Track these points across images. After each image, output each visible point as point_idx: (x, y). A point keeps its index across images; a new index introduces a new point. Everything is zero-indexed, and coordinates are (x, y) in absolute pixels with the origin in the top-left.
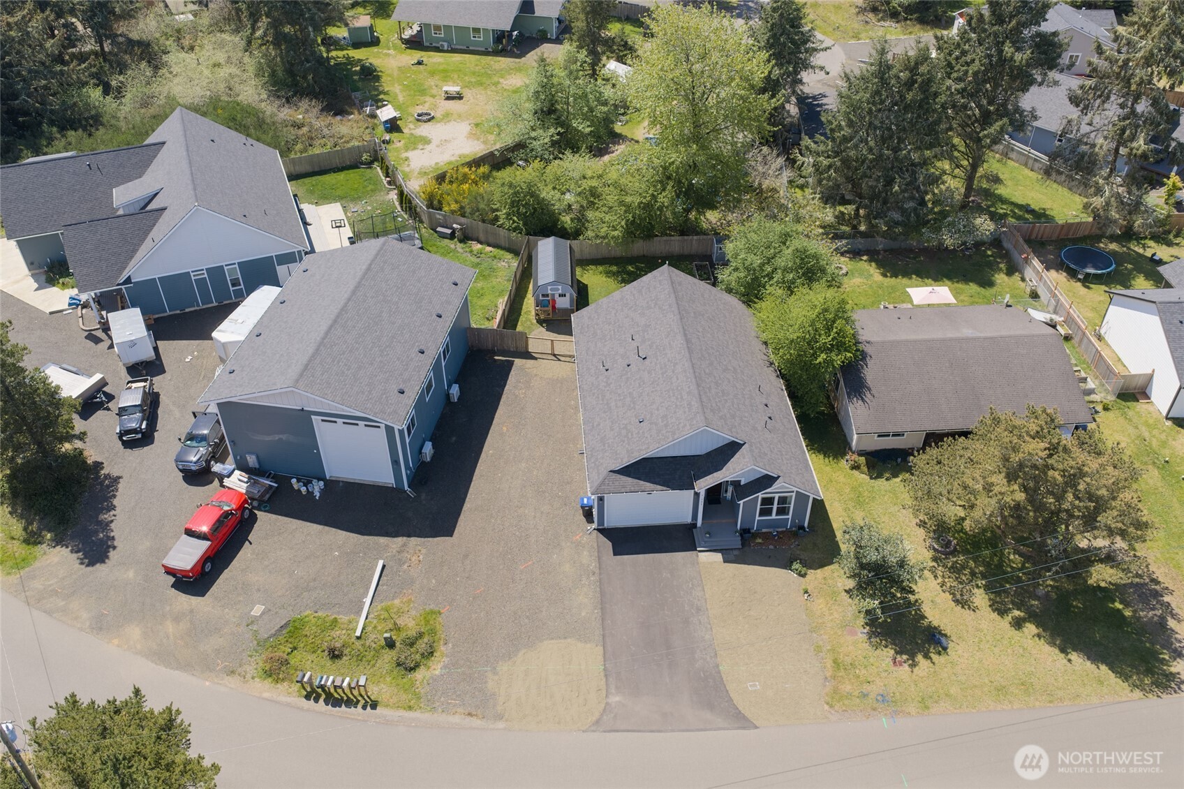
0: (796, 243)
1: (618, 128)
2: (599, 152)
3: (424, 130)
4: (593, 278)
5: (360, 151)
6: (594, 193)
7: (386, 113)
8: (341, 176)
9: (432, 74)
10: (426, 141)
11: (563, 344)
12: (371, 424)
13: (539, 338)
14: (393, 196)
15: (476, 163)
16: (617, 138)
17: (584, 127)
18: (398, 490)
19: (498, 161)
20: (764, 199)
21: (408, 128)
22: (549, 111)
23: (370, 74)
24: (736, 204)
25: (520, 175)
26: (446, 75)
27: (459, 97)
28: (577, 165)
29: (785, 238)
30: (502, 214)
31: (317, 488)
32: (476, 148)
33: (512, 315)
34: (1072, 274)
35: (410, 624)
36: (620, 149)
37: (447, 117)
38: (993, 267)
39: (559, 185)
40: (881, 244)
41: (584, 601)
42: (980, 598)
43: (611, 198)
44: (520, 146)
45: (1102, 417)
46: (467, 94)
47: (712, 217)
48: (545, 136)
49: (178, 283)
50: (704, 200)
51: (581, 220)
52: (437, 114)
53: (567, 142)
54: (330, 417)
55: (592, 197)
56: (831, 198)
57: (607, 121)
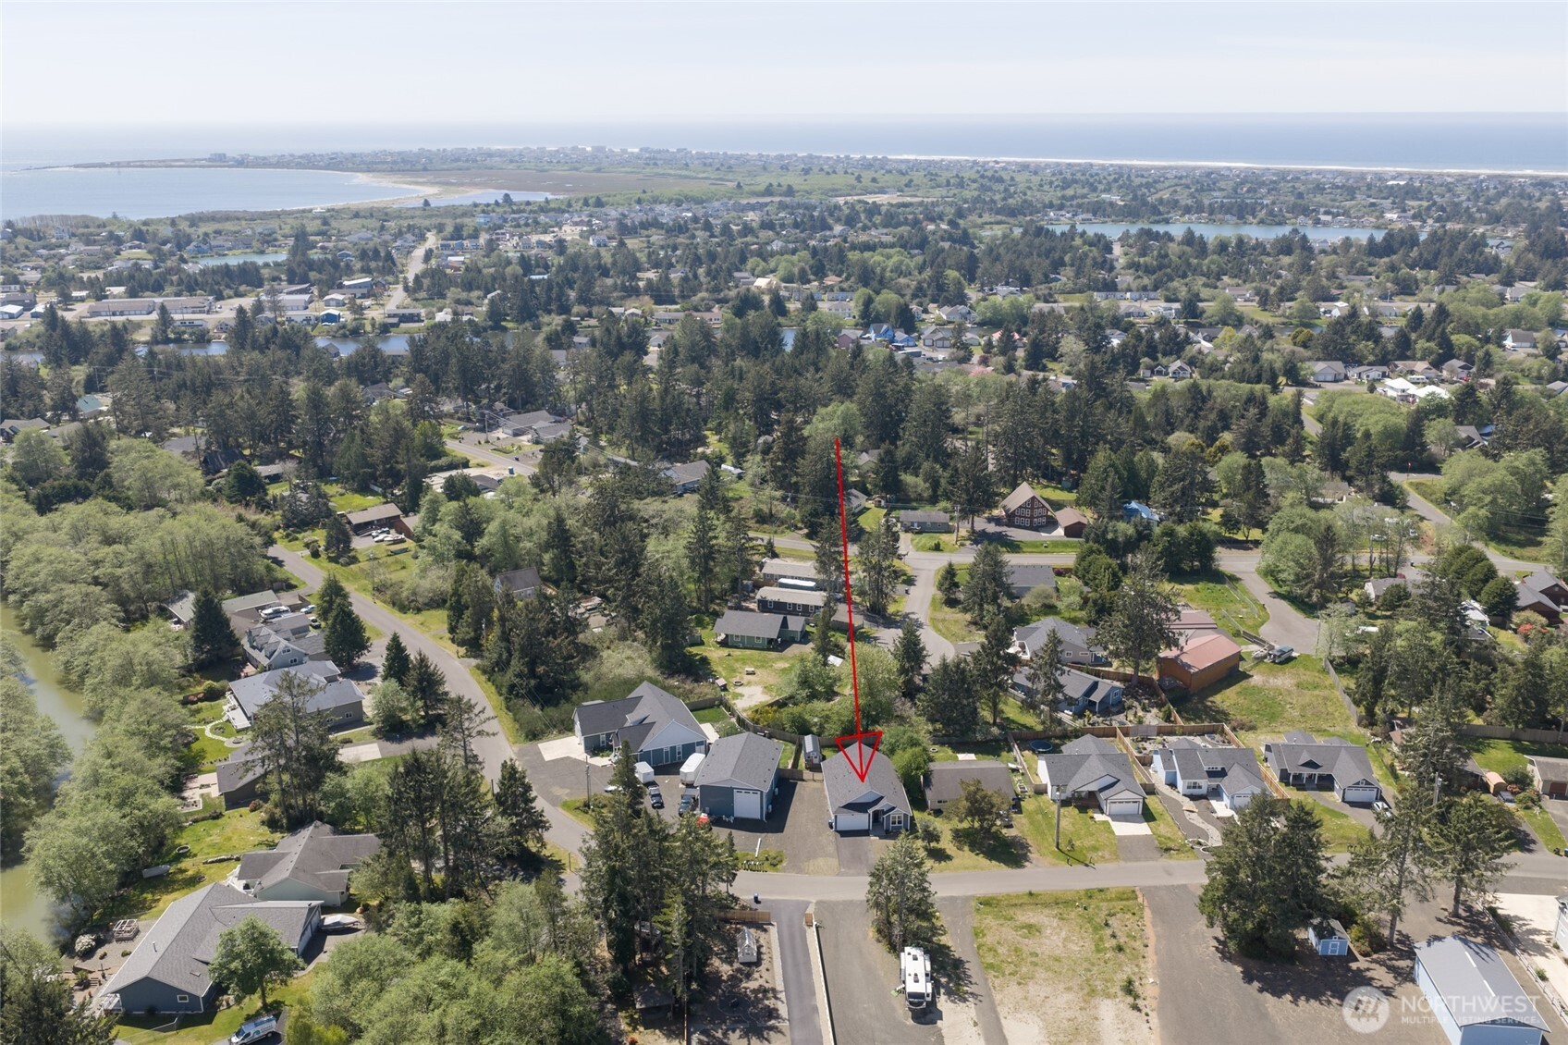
0: (909, 734)
1: (836, 689)
2: (829, 700)
3: (739, 690)
4: (826, 752)
5: (714, 700)
6: (827, 717)
7: (721, 682)
8: (706, 711)
9: (737, 661)
10: (742, 696)
11: (817, 776)
12: (755, 792)
13: (807, 774)
14: (734, 720)
15: (771, 705)
16: (837, 694)
17: (821, 689)
18: (761, 820)
19: (781, 704)
20: (902, 720)
21: (732, 689)
22: (805, 682)
23: (705, 661)
24: (888, 721)
25: (791, 709)
26: (744, 661)
27: (753, 673)
28: (819, 705)
29: (905, 732)
30: (787, 726)
31: (732, 819)
32: (767, 699)
33: (795, 764)
34: (1034, 752)
35: (773, 854)
36: (837, 699)
37: (749, 683)
38: (1002, 749)
39: (812, 713)
40: (954, 739)
41: (831, 849)
42: (966, 848)
43: (835, 718)
44: (791, 697)
45: (1027, 799)
46: (758, 672)
47: (879, 728)
48: (805, 693)
49: (658, 752)
50: (876, 721)
51: (822, 727)
52: (744, 682)
53: (813, 696)
54: (740, 790)
55: (827, 719)
56: (932, 720)
57: (831, 686)
